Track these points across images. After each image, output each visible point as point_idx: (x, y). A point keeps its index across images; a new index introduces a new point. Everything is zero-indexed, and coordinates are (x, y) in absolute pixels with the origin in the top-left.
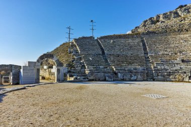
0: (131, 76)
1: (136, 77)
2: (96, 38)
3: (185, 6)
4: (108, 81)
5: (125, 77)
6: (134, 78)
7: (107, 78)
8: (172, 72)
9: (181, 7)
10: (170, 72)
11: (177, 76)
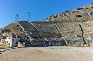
0: (56, 44)
1: (58, 44)
2: (30, 22)
3: (68, 11)
4: (44, 46)
5: (52, 44)
6: (57, 44)
7: (44, 45)
8: (75, 42)
9: (67, 11)
10: (74, 42)
11: (78, 44)
